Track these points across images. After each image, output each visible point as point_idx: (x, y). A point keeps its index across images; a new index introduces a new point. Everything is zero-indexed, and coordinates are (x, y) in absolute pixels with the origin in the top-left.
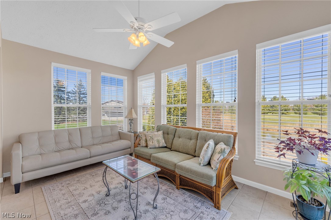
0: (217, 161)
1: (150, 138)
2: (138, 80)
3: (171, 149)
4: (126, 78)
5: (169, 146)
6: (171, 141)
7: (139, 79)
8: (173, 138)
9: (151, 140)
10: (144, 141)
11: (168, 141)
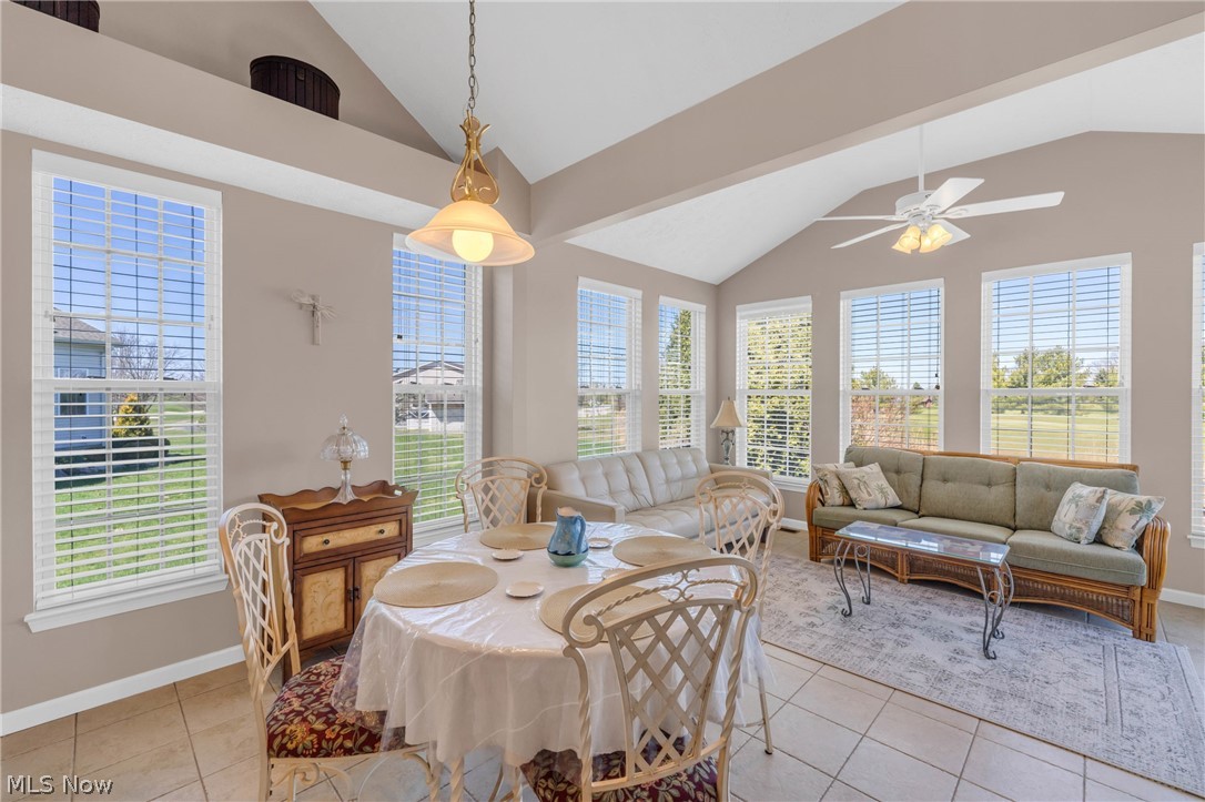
0: (1132, 531)
1: (856, 482)
2: (738, 314)
3: (917, 513)
4: (703, 308)
5: (913, 503)
6: (914, 490)
7: (742, 312)
8: (919, 483)
9: (862, 487)
10: (836, 491)
11: (907, 491)
